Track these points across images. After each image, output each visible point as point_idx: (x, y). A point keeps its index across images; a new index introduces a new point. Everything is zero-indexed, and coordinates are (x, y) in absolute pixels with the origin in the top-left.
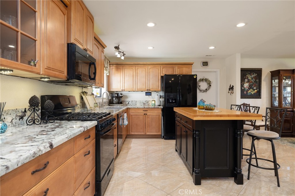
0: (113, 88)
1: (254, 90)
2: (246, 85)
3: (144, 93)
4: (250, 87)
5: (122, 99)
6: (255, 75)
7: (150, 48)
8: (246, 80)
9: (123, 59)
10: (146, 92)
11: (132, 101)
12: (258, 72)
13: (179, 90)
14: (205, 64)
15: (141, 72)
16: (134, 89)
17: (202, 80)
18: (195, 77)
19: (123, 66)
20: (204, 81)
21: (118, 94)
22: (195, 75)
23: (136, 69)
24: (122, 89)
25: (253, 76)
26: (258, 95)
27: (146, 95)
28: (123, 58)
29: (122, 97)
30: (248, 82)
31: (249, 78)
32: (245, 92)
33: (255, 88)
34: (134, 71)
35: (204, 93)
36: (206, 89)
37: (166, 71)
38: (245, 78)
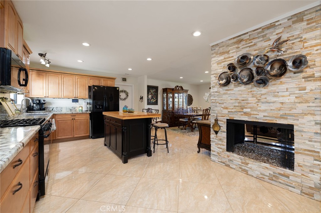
0: (32, 94)
1: (154, 99)
2: (150, 96)
3: (71, 100)
4: (152, 98)
5: (44, 106)
6: (155, 90)
7: (80, 61)
8: (150, 93)
9: (49, 67)
10: (73, 100)
11: (57, 108)
12: (156, 88)
13: (105, 99)
14: (124, 80)
15: (68, 81)
16: (60, 96)
17: (122, 91)
18: (118, 89)
19: (46, 73)
20: (124, 92)
21: (40, 101)
22: (117, 87)
23: (62, 77)
24: (45, 95)
25: (154, 91)
26: (156, 103)
27: (72, 102)
28: (48, 65)
29: (45, 103)
30: (151, 94)
31: (152, 92)
32: (149, 101)
33: (155, 98)
34: (60, 79)
35: (124, 101)
36: (125, 98)
37: (93, 82)
38: (149, 92)
